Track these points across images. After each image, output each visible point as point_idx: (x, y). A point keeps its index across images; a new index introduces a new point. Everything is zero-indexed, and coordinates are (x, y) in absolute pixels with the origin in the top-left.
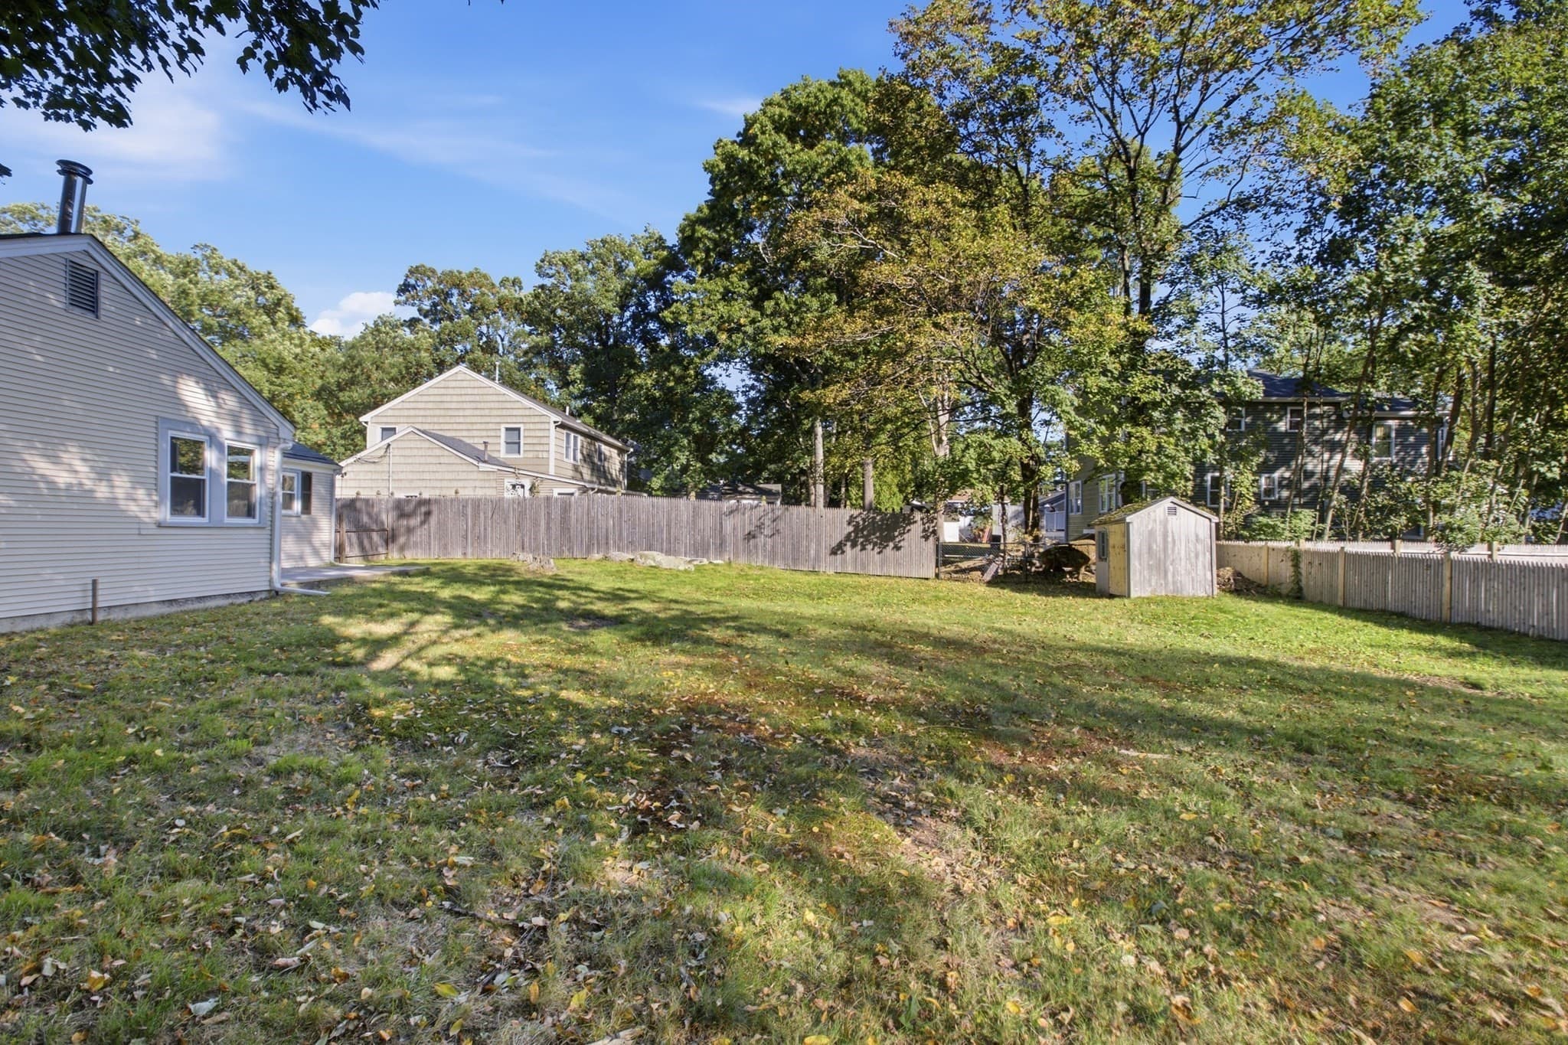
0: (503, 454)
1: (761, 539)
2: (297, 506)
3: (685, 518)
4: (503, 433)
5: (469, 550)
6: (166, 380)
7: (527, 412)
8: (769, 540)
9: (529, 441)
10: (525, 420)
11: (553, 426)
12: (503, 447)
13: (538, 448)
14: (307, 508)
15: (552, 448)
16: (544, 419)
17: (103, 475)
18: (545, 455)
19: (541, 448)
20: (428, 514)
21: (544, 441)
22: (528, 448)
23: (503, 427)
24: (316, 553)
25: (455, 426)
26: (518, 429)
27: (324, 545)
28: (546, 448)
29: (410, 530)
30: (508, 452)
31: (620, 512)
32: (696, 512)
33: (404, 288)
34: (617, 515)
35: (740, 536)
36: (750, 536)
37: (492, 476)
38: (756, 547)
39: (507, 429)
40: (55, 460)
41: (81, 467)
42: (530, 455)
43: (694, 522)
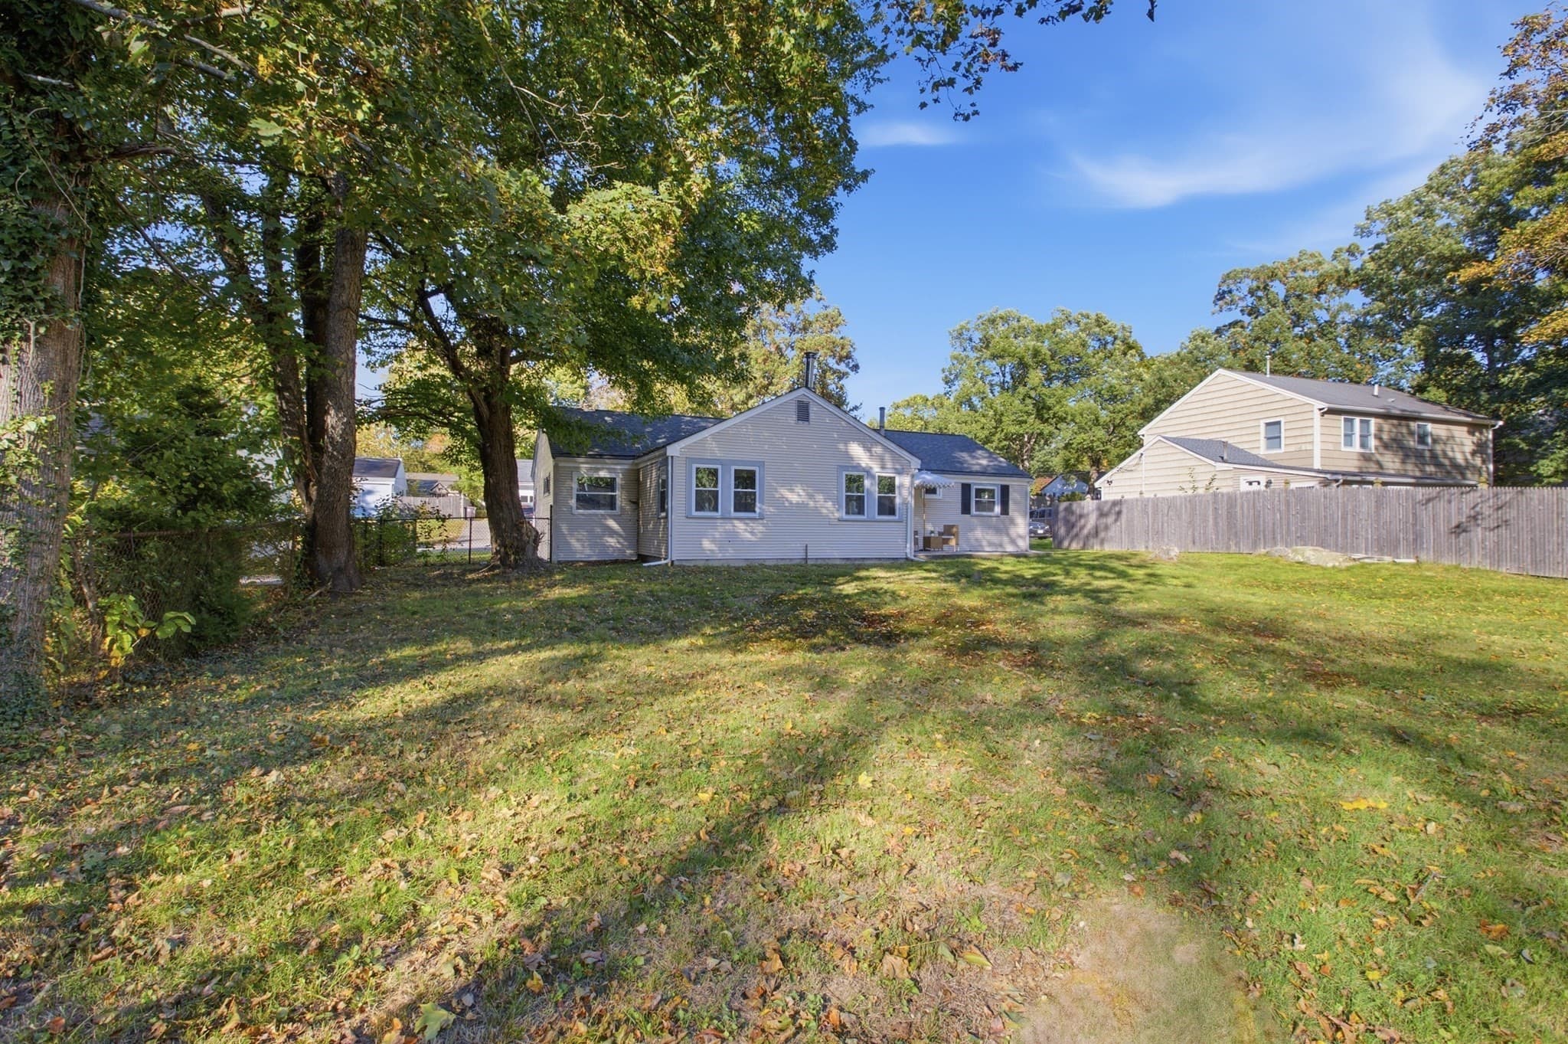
0: (1262, 450)
1: (1477, 534)
2: (997, 509)
3: (1364, 509)
4: (1263, 428)
5: (1151, 544)
6: (841, 446)
7: (1288, 404)
8: (1491, 535)
9: (1290, 434)
10: (1286, 412)
11: (1317, 414)
12: (1263, 442)
13: (1299, 440)
14: (1005, 511)
15: (1317, 438)
16: (1307, 408)
17: (811, 496)
18: (1309, 447)
19: (1304, 440)
20: (1119, 513)
21: (1308, 431)
22: (1289, 441)
23: (1262, 423)
24: (1013, 542)
25: (1217, 429)
26: (1278, 423)
27: (1020, 537)
28: (1309, 439)
29: (1107, 528)
30: (1269, 447)
31: (1288, 503)
32: (1380, 502)
33: (1221, 296)
34: (1283, 508)
35: (1443, 528)
36: (1459, 529)
37: (1228, 475)
38: (1469, 544)
39: (1268, 424)
40: (792, 491)
41: (801, 492)
42: (1292, 449)
43: (1378, 514)
